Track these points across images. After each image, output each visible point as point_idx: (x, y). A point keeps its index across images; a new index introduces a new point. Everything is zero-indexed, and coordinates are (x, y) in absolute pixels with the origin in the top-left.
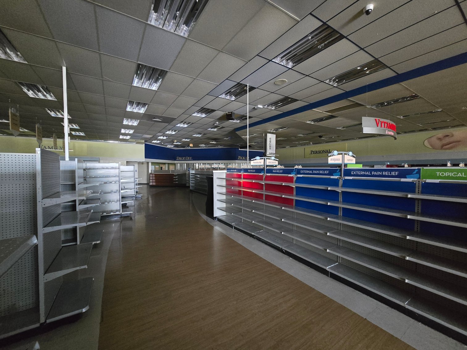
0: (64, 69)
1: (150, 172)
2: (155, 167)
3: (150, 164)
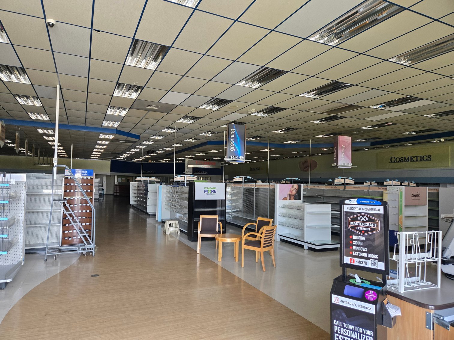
0: (72, 146)
1: (116, 184)
2: (122, 180)
3: (116, 177)
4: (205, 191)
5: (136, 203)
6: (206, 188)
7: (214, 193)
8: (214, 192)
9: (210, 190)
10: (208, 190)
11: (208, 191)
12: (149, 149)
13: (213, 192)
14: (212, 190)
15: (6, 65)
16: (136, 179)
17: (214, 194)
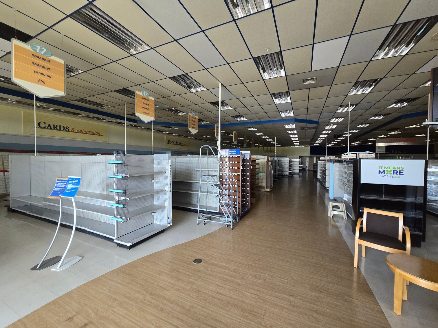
1: (315, 163)
3: (315, 158)
4: (380, 171)
5: (320, 178)
6: (381, 167)
7: (398, 175)
8: (398, 173)
9: (391, 171)
10: (385, 170)
11: (386, 172)
12: (336, 134)
13: (396, 173)
14: (394, 171)
15: (178, 76)
16: (321, 159)
17: (398, 177)
